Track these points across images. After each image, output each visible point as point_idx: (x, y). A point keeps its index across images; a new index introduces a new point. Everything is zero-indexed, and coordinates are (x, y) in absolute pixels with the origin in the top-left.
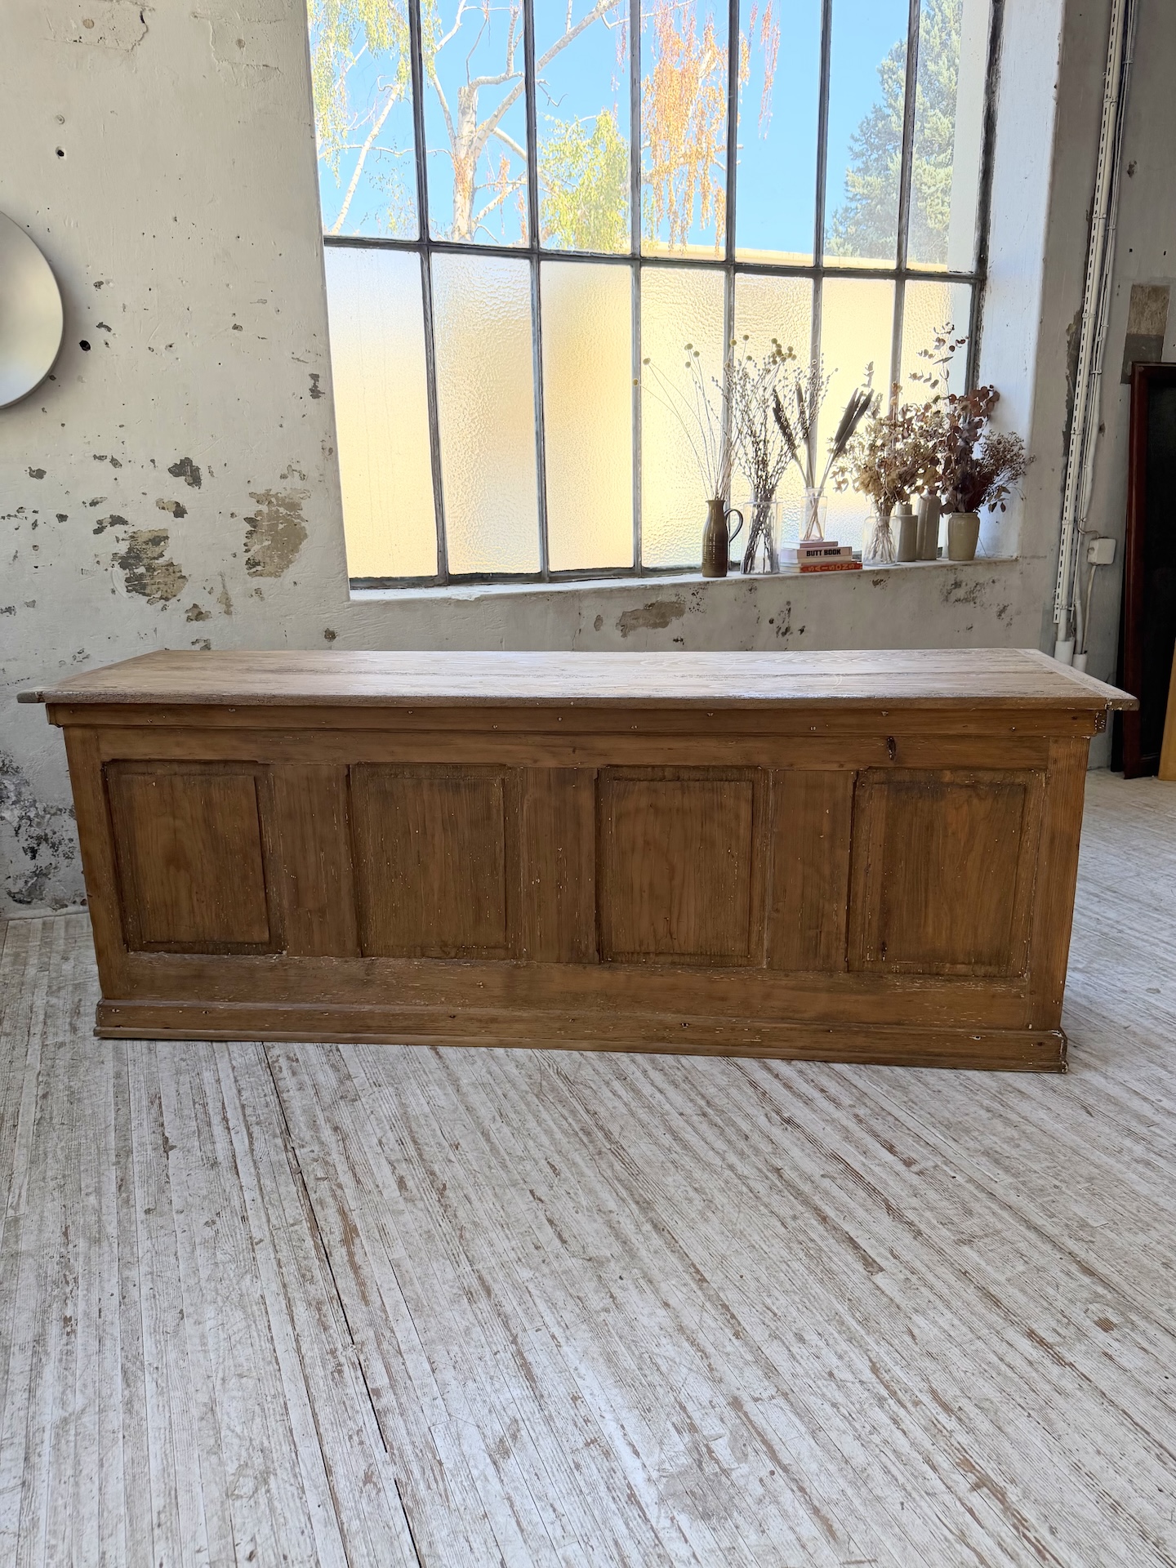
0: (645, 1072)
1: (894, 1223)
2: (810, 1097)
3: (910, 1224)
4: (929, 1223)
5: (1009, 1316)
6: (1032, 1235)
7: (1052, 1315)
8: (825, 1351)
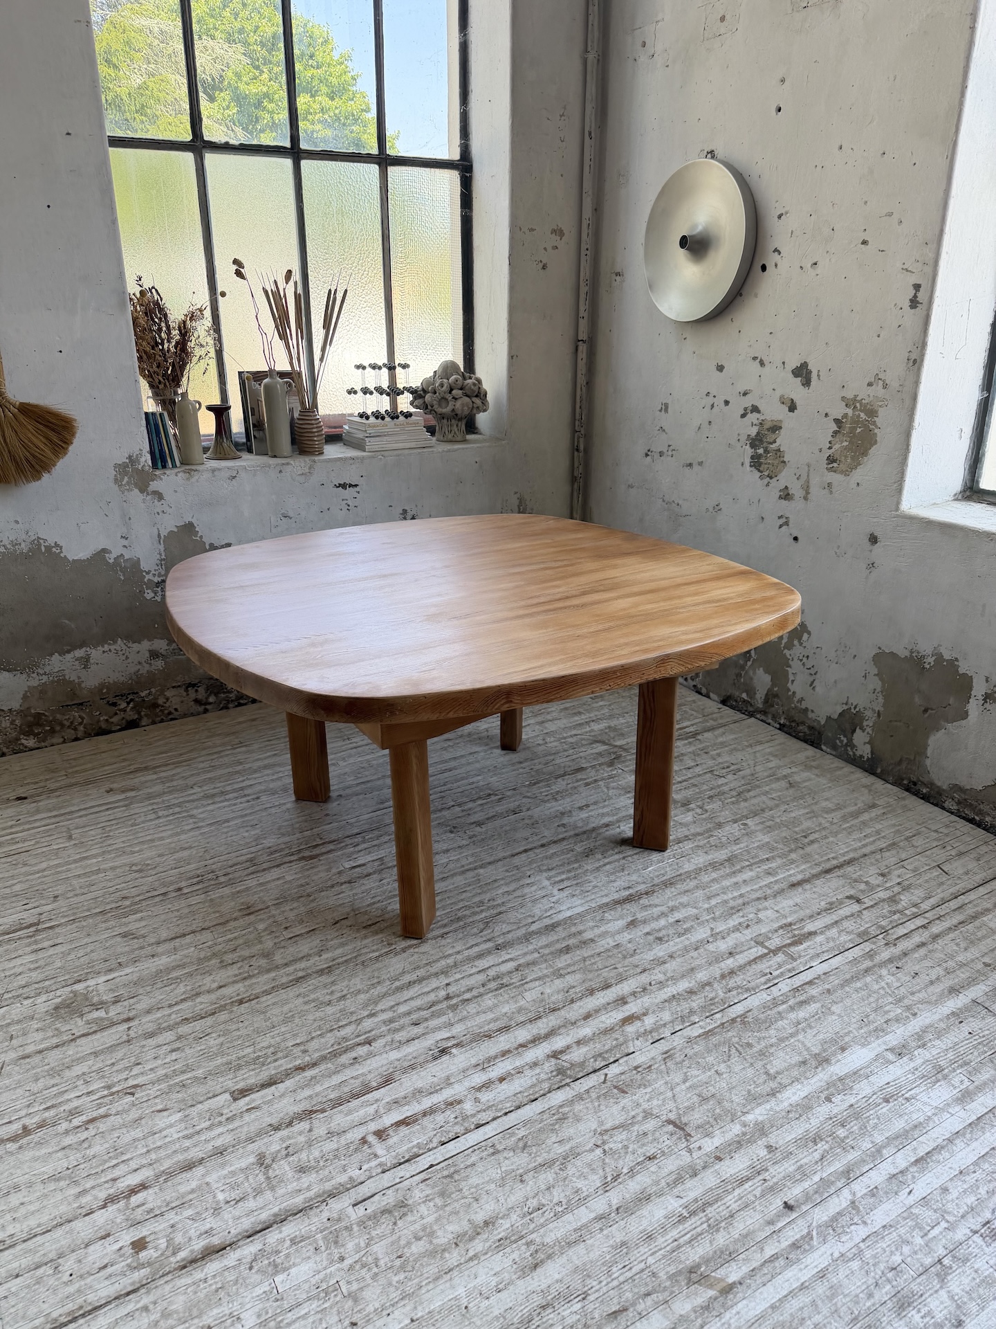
0: (511, 959)
1: (291, 1114)
2: (490, 1069)
3: (290, 1124)
4: (289, 1138)
5: (169, 1175)
6: (265, 1216)
7: (160, 1207)
8: (159, 1062)
